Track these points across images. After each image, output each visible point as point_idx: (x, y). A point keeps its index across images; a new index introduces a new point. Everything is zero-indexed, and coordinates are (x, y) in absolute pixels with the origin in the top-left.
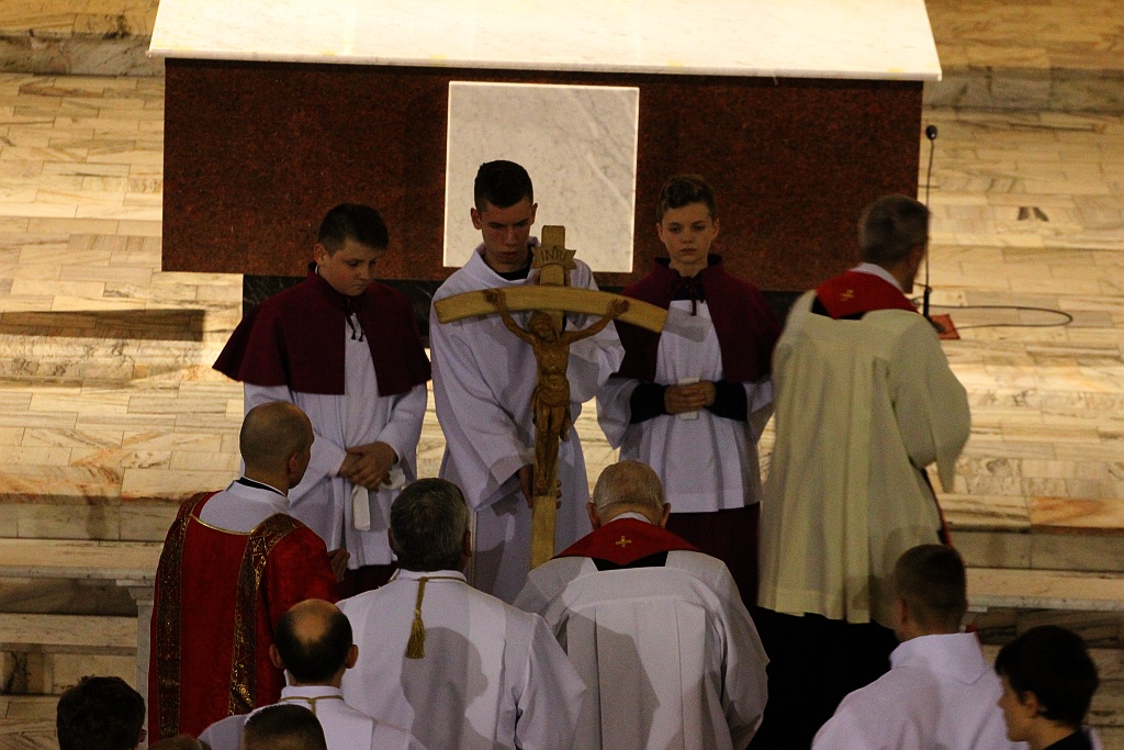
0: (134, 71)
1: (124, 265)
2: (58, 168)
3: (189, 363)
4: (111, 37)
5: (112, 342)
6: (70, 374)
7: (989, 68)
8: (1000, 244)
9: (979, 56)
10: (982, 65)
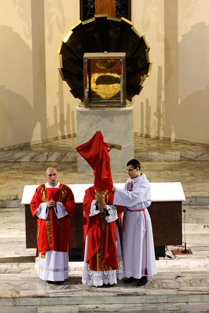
0: (20, 206)
1: (18, 247)
2: (4, 227)
3: (33, 267)
4: (15, 199)
5: (17, 264)
6: (8, 271)
7: (196, 197)
8: (201, 233)
9: (194, 194)
10: (195, 196)
